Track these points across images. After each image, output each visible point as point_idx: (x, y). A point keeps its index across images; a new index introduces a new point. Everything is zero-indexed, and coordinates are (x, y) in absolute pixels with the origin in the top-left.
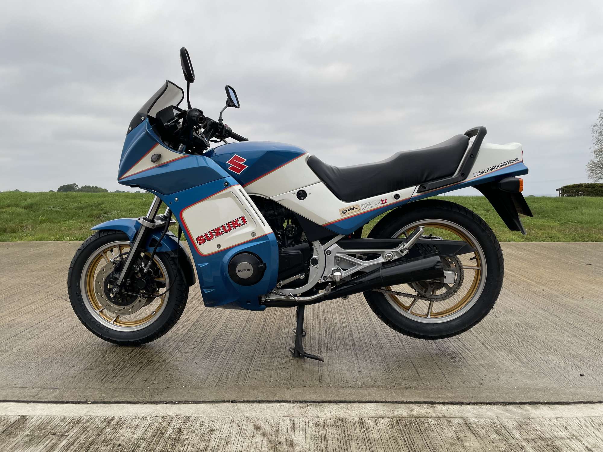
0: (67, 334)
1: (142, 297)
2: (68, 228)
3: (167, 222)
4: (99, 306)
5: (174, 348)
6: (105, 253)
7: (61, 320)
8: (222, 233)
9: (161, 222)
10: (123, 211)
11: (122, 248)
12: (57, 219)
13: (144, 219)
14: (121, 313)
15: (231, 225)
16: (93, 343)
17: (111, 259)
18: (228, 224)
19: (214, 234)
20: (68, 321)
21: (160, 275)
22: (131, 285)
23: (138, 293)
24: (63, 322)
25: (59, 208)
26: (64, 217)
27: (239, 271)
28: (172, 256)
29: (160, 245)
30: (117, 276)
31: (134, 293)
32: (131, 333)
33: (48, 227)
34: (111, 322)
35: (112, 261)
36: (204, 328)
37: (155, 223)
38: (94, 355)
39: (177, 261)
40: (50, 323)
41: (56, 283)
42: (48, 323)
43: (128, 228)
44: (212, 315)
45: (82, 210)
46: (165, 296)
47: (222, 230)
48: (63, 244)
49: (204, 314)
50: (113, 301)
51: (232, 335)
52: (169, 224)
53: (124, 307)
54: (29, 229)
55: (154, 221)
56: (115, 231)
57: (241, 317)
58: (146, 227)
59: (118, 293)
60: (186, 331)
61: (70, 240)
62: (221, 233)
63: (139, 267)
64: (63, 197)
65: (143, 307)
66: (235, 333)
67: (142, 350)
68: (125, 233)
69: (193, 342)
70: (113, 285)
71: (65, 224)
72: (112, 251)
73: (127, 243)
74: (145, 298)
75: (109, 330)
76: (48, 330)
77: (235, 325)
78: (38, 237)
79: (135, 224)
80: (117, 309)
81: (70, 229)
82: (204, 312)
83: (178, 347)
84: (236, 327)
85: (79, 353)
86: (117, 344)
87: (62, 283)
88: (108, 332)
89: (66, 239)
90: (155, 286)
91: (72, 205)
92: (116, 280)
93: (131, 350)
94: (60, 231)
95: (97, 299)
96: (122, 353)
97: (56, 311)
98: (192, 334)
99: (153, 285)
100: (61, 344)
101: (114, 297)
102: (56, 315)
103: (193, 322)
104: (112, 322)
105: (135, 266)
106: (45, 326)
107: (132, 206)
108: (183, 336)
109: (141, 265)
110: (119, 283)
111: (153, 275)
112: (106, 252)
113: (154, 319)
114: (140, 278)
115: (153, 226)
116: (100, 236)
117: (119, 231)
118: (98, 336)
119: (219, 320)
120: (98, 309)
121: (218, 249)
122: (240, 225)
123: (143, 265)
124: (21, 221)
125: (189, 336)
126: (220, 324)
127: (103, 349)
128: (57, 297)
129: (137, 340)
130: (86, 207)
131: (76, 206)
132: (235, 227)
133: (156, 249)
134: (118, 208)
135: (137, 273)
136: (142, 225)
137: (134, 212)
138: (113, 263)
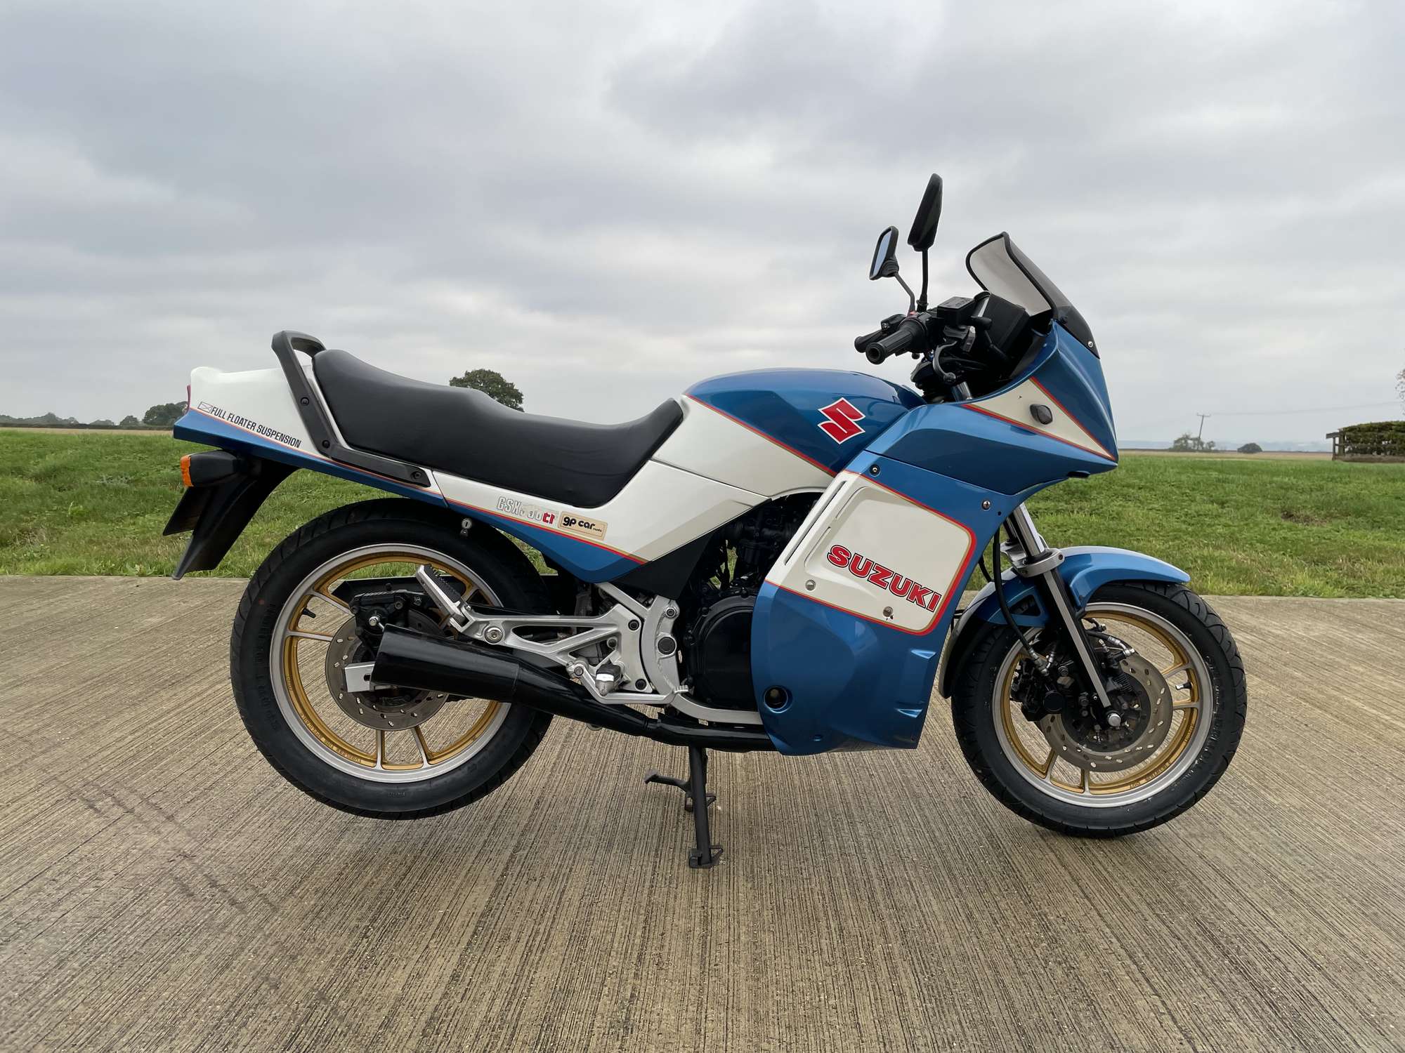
2: (141, 537)
12: (114, 511)
26: (134, 507)
33: (90, 532)
41: (74, 730)
48: (121, 587)
54: (41, 538)
61: (142, 575)
64: (136, 448)
78: (60, 562)
91: (158, 471)
94: (118, 546)
124: (22, 516)
131: (167, 473)
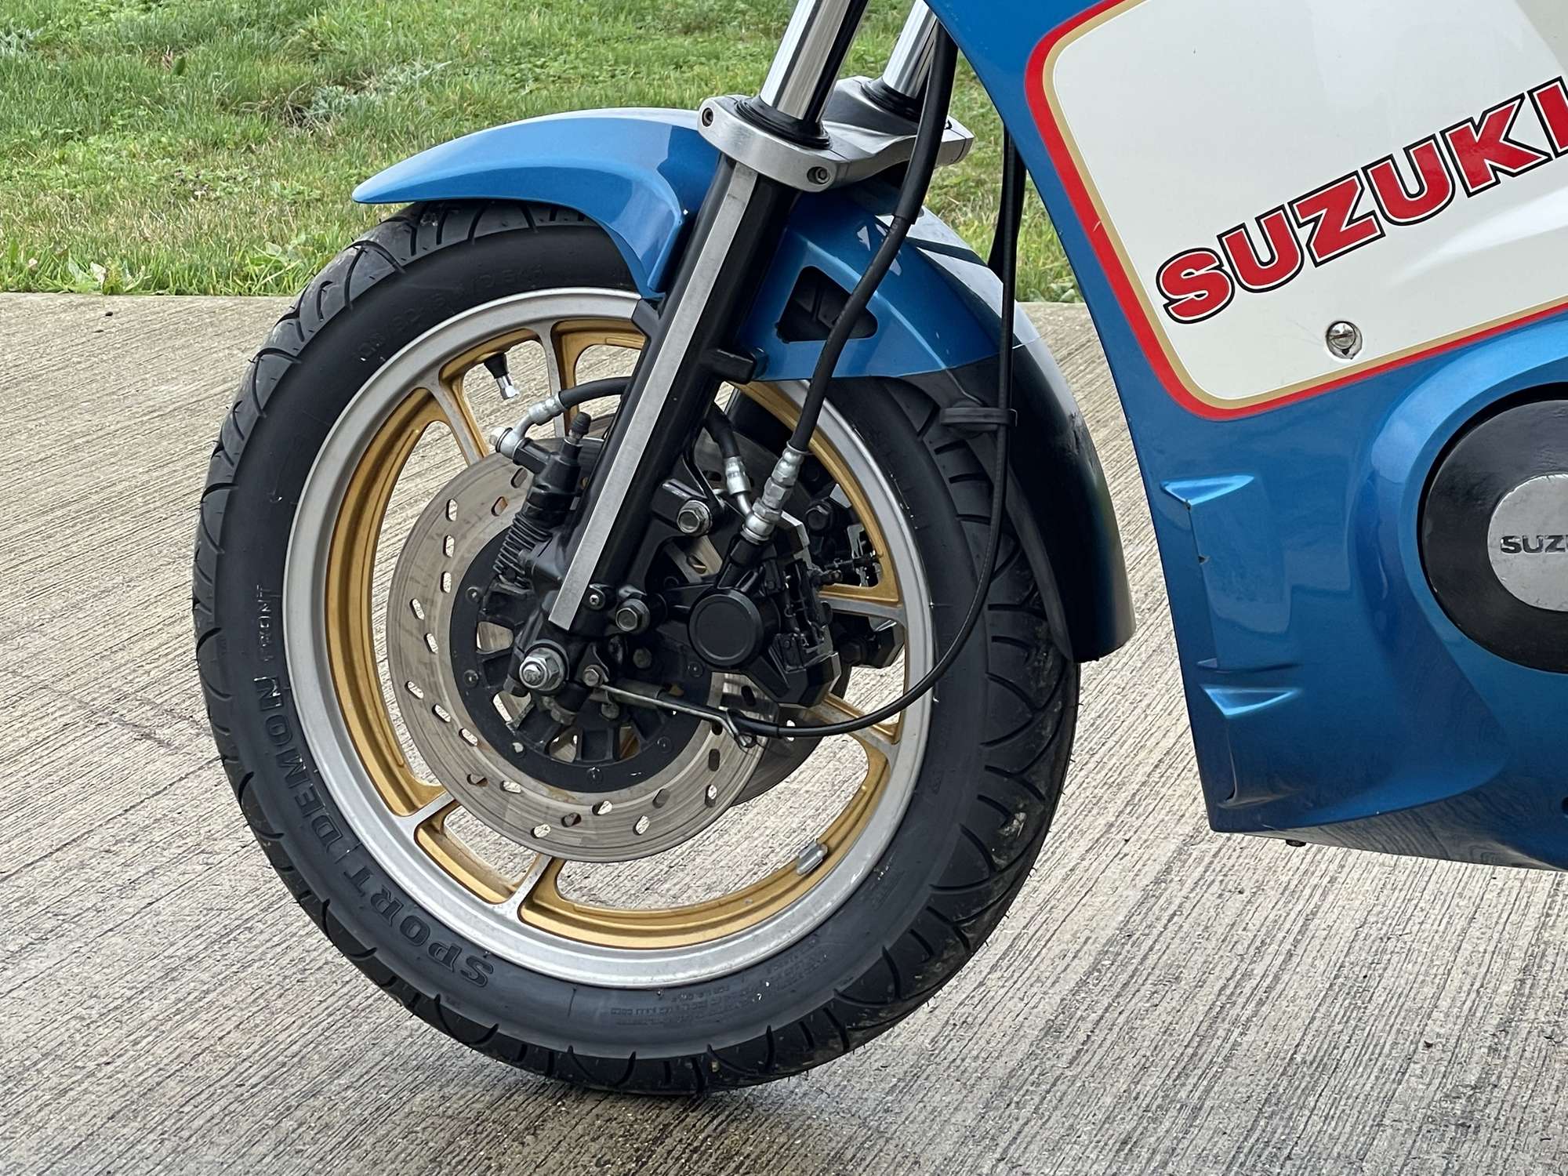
0: (191, 980)
1: (729, 726)
3: (919, 135)
4: (411, 783)
5: (969, 1136)
6: (452, 381)
7: (132, 874)
8: (1367, 229)
9: (872, 144)
10: (466, 60)
11: (572, 344)
13: (744, 113)
14: (577, 841)
15: (1449, 164)
16: (375, 1055)
17: (498, 432)
18: (1422, 152)
19: (1303, 234)
20: (185, 889)
21: (857, 564)
22: (645, 638)
23: (697, 694)
24: (145, 891)
25: (13, 38)
27: (1511, 546)
28: (956, 414)
29: (867, 323)
30: (544, 557)
31: (665, 691)
32: (650, 1003)
34: (497, 909)
35: (511, 441)
36: (1188, 998)
37: (823, 145)
38: (394, 1145)
39: (994, 462)
40: (62, 891)
42: (47, 896)
43: (618, 187)
44: (1235, 903)
45: (175, 60)
46: (898, 728)
47: (1367, 203)
49: (1175, 893)
50: (518, 747)
51: (1416, 1068)
52: (934, 151)
53: (594, 797)
55: (817, 129)
56: (525, 208)
57: (1474, 931)
58: (761, 178)
59: (558, 695)
60: (1048, 1007)
62: (1365, 231)
63: (708, 492)
65: (734, 803)
66: (1436, 1052)
67: (735, 1134)
68: (598, 229)
69: (1108, 1100)
70: (515, 630)
71: (63, 160)
72: (497, 366)
73: (620, 305)
74: (755, 733)
75: (489, 969)
76: (50, 946)
77: (1429, 991)
79: (664, 157)
80: (546, 814)
81: (102, 206)
82: (1168, 870)
83: (1002, 1130)
84: (1444, 1004)
85: (288, 1124)
86: (548, 1075)
87: (100, 608)
88: (481, 980)
89: (79, 276)
90: (826, 650)
92: (541, 594)
93: (649, 1130)
95: (403, 734)
96: (594, 1147)
97: (88, 807)
98: (1097, 1038)
99: (813, 643)
100: (159, 1051)
101: (525, 723)
102: (94, 841)
103: (1093, 948)
104: (509, 909)
105: (671, 486)
106: (26, 913)
107: (534, 16)
108: (1024, 1047)
109: (719, 478)
110: (563, 612)
111: (808, 559)
112: (459, 375)
113: (816, 904)
114: (713, 586)
115: (815, 173)
116: (420, 254)
117: (554, 210)
118: (415, 1003)
119: (1296, 943)
120: (412, 808)
121: (1334, 365)
122: (1519, 159)
123: (737, 484)
125: (1070, 1052)
126: (1307, 975)
127: (454, 1106)
128: (83, 705)
129: (694, 1059)
130: (200, 35)
132: (1477, 181)
133: (831, 358)
134: (432, 37)
135: (688, 544)
136: (732, 163)
137: (554, 68)
138: (522, 457)
